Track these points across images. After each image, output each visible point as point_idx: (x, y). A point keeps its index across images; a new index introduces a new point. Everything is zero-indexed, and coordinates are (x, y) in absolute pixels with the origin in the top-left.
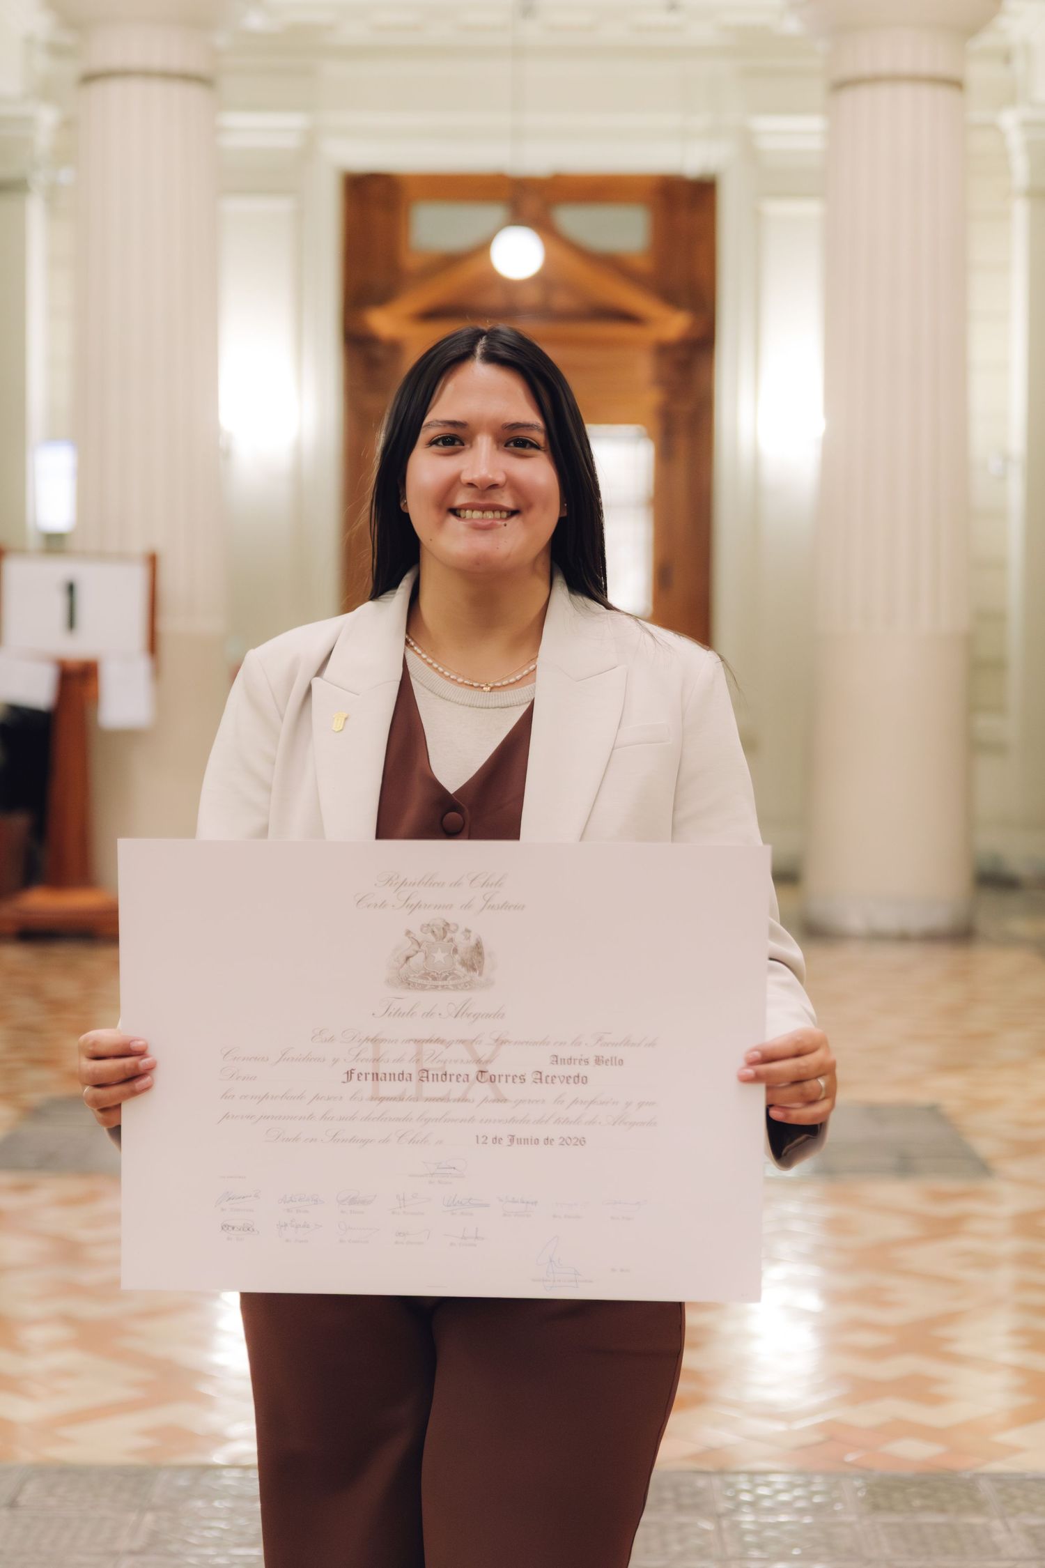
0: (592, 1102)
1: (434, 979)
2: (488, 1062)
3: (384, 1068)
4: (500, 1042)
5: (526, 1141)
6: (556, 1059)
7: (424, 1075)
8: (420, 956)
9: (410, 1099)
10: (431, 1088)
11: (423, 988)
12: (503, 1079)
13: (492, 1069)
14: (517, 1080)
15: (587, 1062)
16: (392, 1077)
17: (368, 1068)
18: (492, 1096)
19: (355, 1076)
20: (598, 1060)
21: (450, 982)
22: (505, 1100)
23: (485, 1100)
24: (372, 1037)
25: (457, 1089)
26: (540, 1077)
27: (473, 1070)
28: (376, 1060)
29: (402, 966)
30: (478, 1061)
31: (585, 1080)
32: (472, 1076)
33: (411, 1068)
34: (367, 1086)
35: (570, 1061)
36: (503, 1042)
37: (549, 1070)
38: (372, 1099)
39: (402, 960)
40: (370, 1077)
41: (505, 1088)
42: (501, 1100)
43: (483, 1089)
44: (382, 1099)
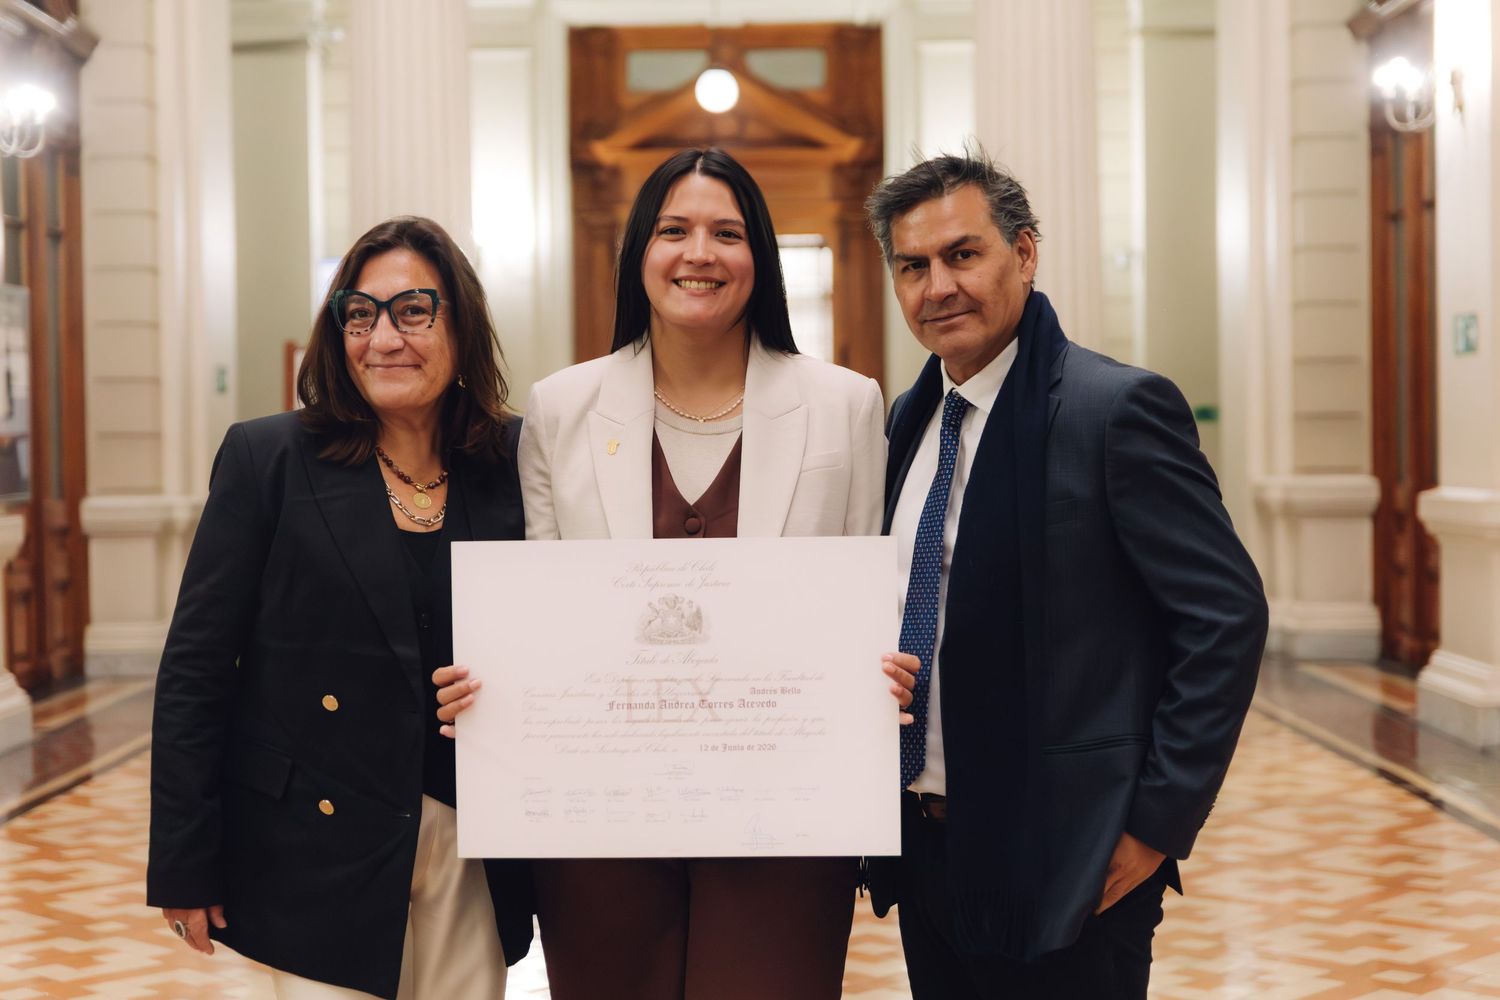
0: (780, 719)
1: (669, 636)
2: (707, 693)
3: (635, 700)
4: (715, 680)
5: (735, 748)
6: (754, 691)
7: (663, 704)
8: (659, 620)
9: (653, 721)
10: (668, 713)
11: (661, 643)
12: (718, 705)
13: (710, 699)
14: (728, 706)
15: (775, 692)
16: (641, 706)
17: (624, 700)
18: (710, 717)
19: (615, 707)
20: (783, 691)
21: (679, 639)
22: (720, 720)
23: (706, 720)
24: (626, 678)
25: (686, 713)
26: (743, 703)
27: (696, 700)
28: (630, 694)
29: (646, 628)
30: (700, 693)
31: (774, 704)
32: (696, 704)
33: (654, 700)
34: (624, 713)
35: (764, 691)
36: (717, 680)
37: (749, 698)
38: (627, 722)
39: (646, 624)
40: (625, 707)
41: (720, 712)
42: (716, 720)
43: (704, 713)
44: (635, 722)
